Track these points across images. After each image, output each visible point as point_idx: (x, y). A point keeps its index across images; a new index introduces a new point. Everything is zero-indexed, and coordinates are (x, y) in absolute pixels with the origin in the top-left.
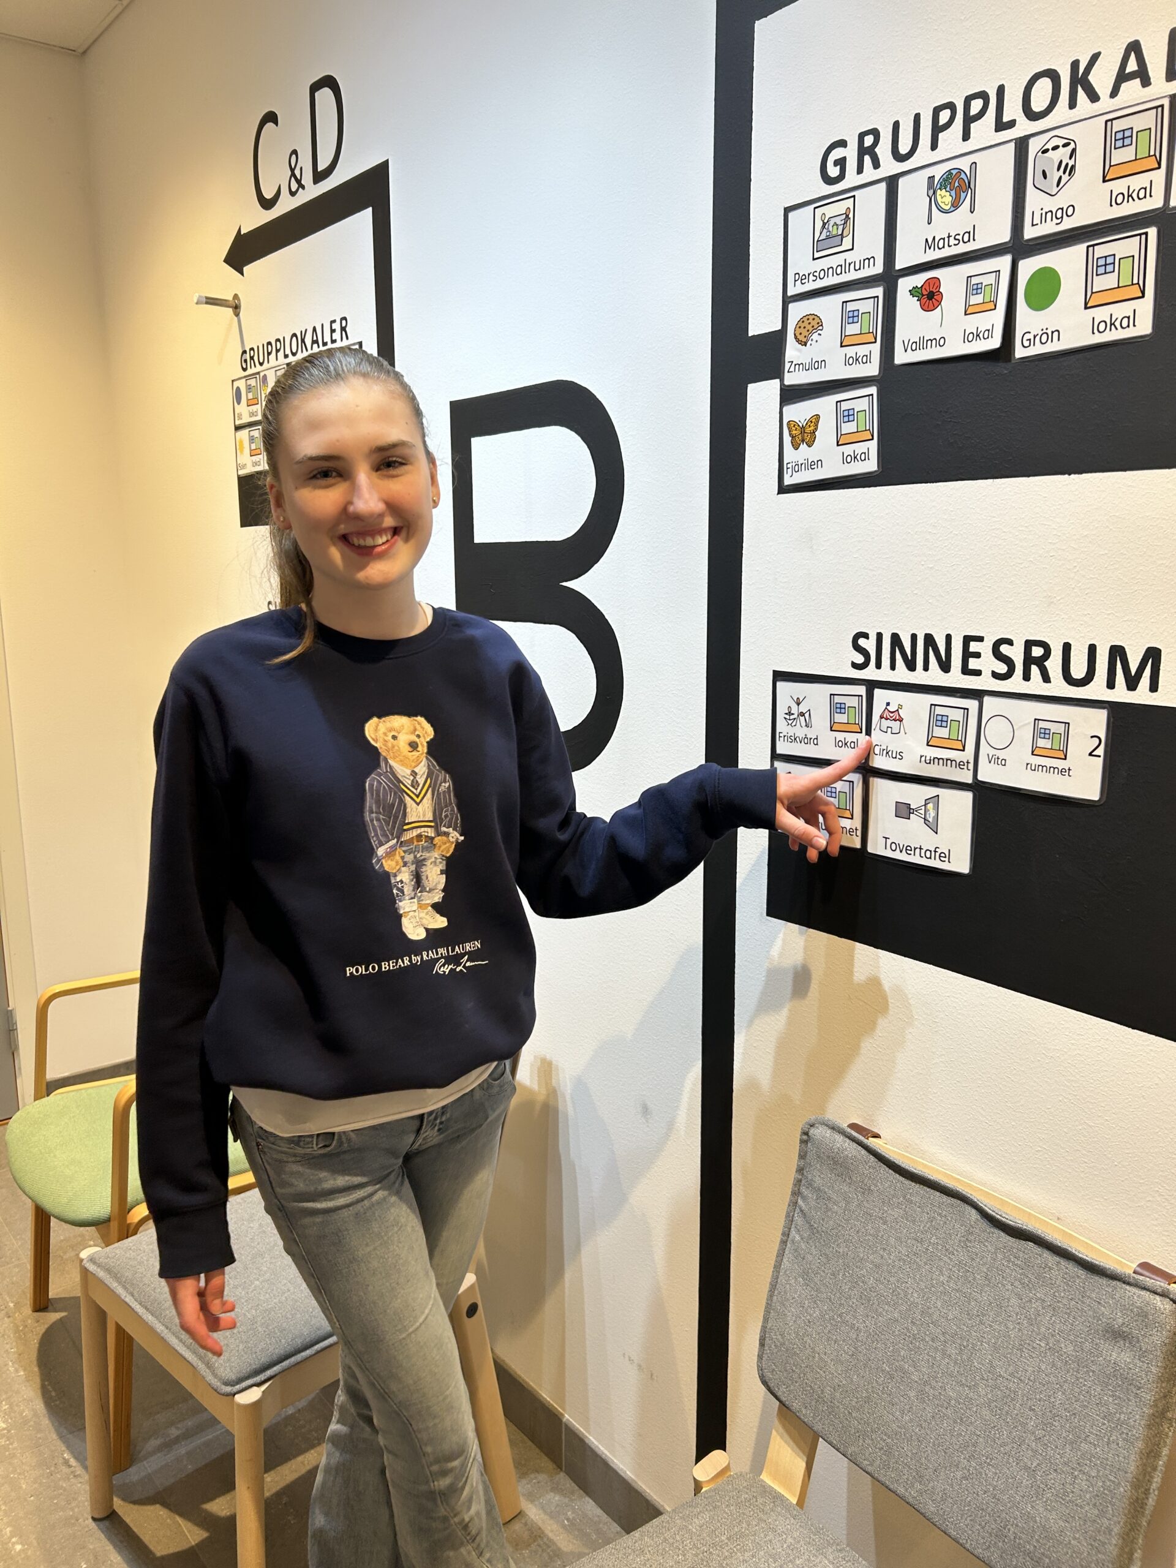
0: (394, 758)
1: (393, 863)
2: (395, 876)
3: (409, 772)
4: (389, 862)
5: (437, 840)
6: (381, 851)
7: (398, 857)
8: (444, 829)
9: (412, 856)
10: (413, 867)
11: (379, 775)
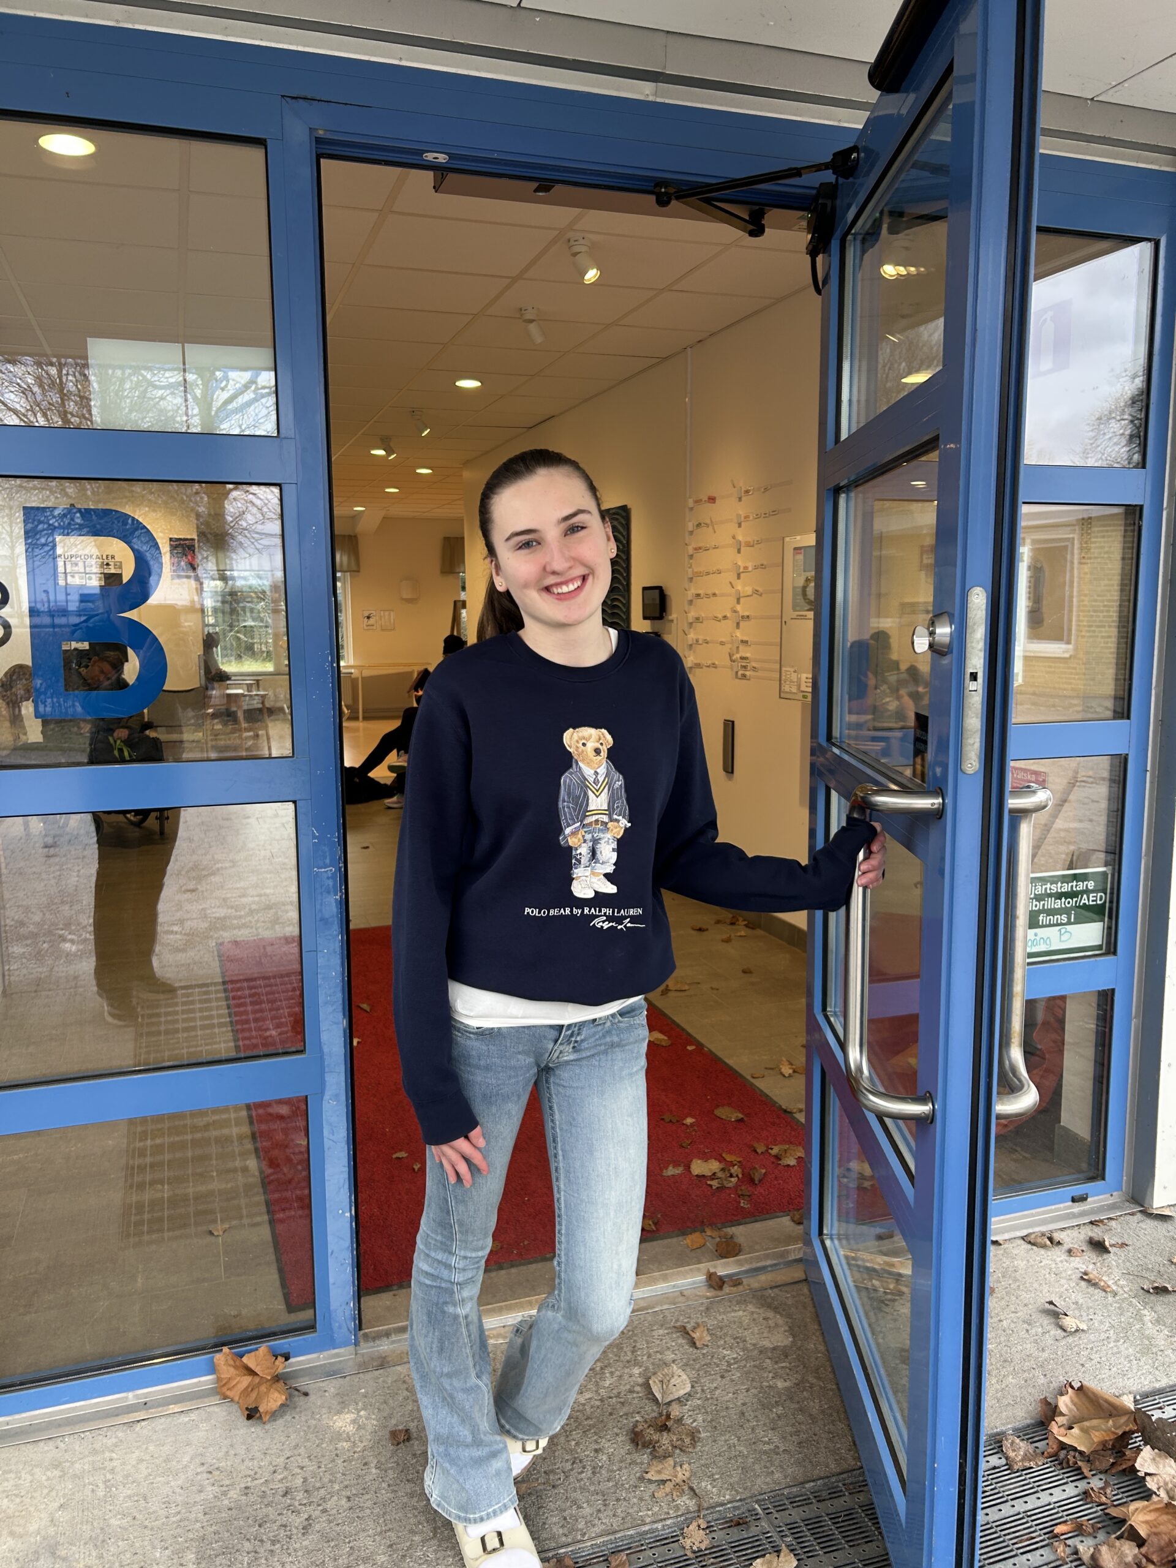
0: (583, 761)
1: (576, 840)
2: (576, 849)
3: (593, 772)
4: (574, 839)
5: (610, 825)
6: (568, 831)
7: (580, 836)
8: (615, 817)
9: (590, 835)
10: (591, 844)
11: (571, 774)
